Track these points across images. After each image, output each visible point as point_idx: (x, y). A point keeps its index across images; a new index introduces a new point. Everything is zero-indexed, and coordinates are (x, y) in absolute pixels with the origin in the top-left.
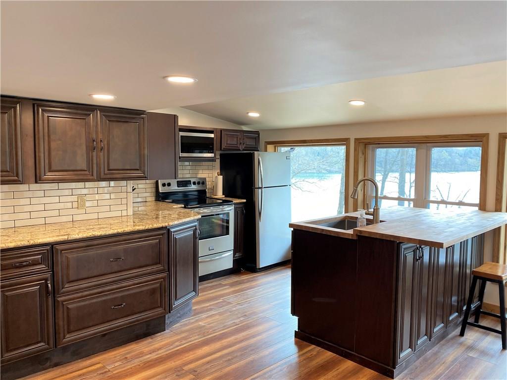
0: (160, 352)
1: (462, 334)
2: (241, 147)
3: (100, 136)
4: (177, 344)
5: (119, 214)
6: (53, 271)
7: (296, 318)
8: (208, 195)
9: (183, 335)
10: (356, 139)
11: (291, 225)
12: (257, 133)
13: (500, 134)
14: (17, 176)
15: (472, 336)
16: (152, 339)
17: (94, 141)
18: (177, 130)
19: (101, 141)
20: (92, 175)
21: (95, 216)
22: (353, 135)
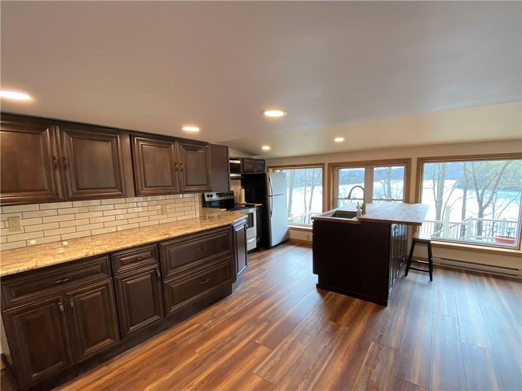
0: (236, 309)
1: (406, 275)
2: (255, 170)
3: (180, 161)
4: (244, 302)
5: (190, 217)
6: (160, 262)
7: (317, 276)
8: (235, 202)
9: (246, 295)
10: (328, 164)
11: (312, 218)
12: (263, 160)
13: (418, 158)
14: (121, 191)
15: (411, 275)
16: (225, 300)
17: (176, 164)
18: (229, 159)
19: (181, 164)
20: (176, 189)
21: (174, 219)
22: (326, 161)
